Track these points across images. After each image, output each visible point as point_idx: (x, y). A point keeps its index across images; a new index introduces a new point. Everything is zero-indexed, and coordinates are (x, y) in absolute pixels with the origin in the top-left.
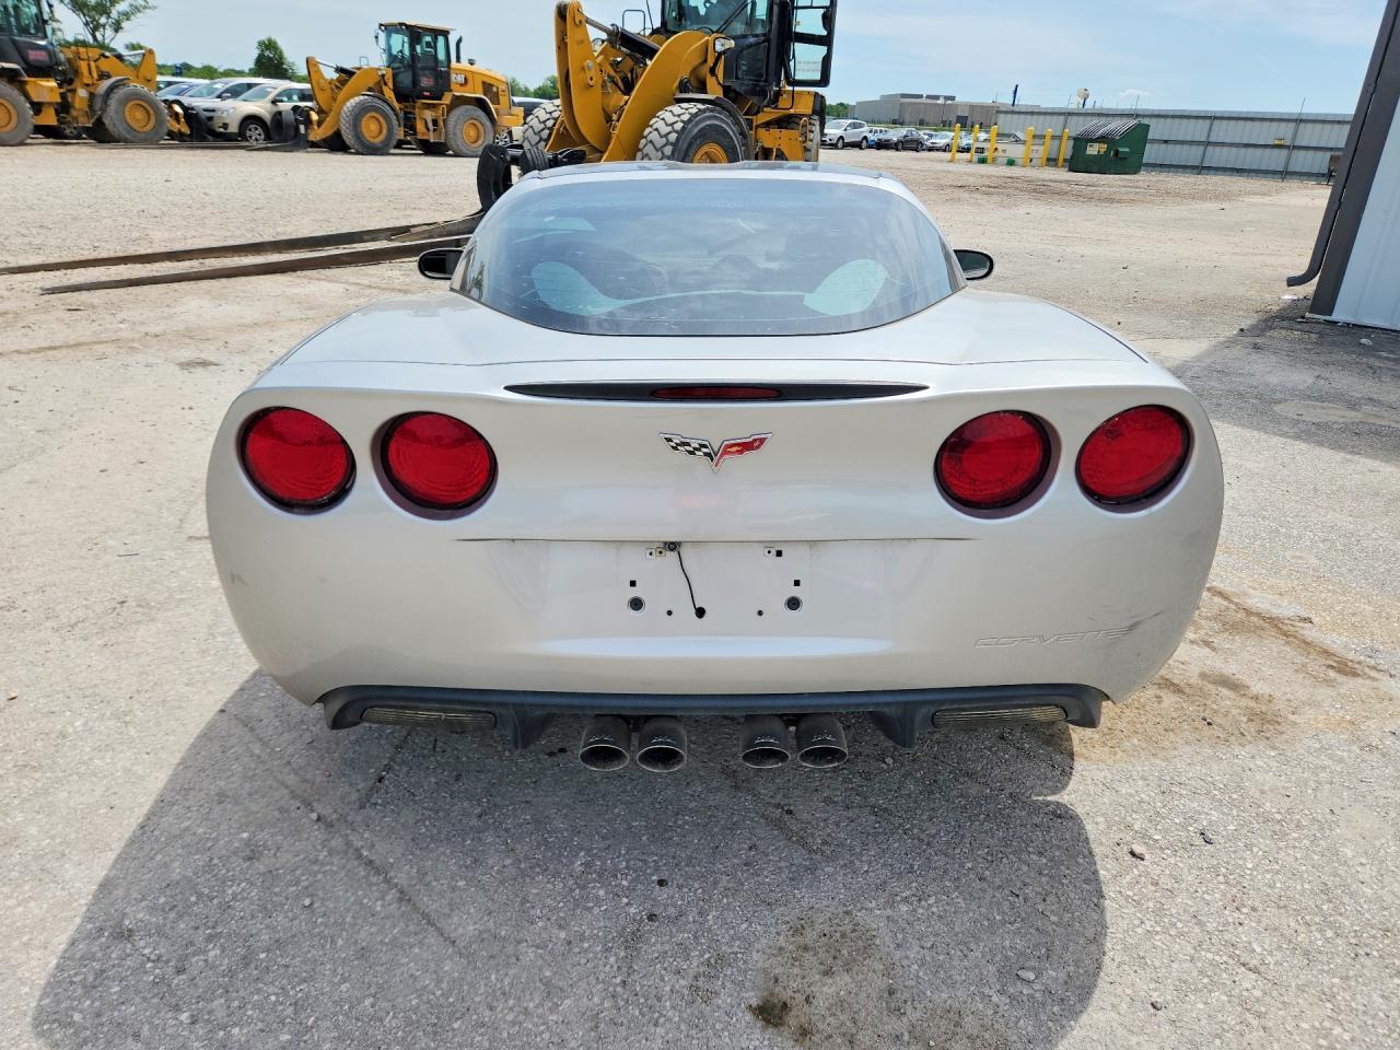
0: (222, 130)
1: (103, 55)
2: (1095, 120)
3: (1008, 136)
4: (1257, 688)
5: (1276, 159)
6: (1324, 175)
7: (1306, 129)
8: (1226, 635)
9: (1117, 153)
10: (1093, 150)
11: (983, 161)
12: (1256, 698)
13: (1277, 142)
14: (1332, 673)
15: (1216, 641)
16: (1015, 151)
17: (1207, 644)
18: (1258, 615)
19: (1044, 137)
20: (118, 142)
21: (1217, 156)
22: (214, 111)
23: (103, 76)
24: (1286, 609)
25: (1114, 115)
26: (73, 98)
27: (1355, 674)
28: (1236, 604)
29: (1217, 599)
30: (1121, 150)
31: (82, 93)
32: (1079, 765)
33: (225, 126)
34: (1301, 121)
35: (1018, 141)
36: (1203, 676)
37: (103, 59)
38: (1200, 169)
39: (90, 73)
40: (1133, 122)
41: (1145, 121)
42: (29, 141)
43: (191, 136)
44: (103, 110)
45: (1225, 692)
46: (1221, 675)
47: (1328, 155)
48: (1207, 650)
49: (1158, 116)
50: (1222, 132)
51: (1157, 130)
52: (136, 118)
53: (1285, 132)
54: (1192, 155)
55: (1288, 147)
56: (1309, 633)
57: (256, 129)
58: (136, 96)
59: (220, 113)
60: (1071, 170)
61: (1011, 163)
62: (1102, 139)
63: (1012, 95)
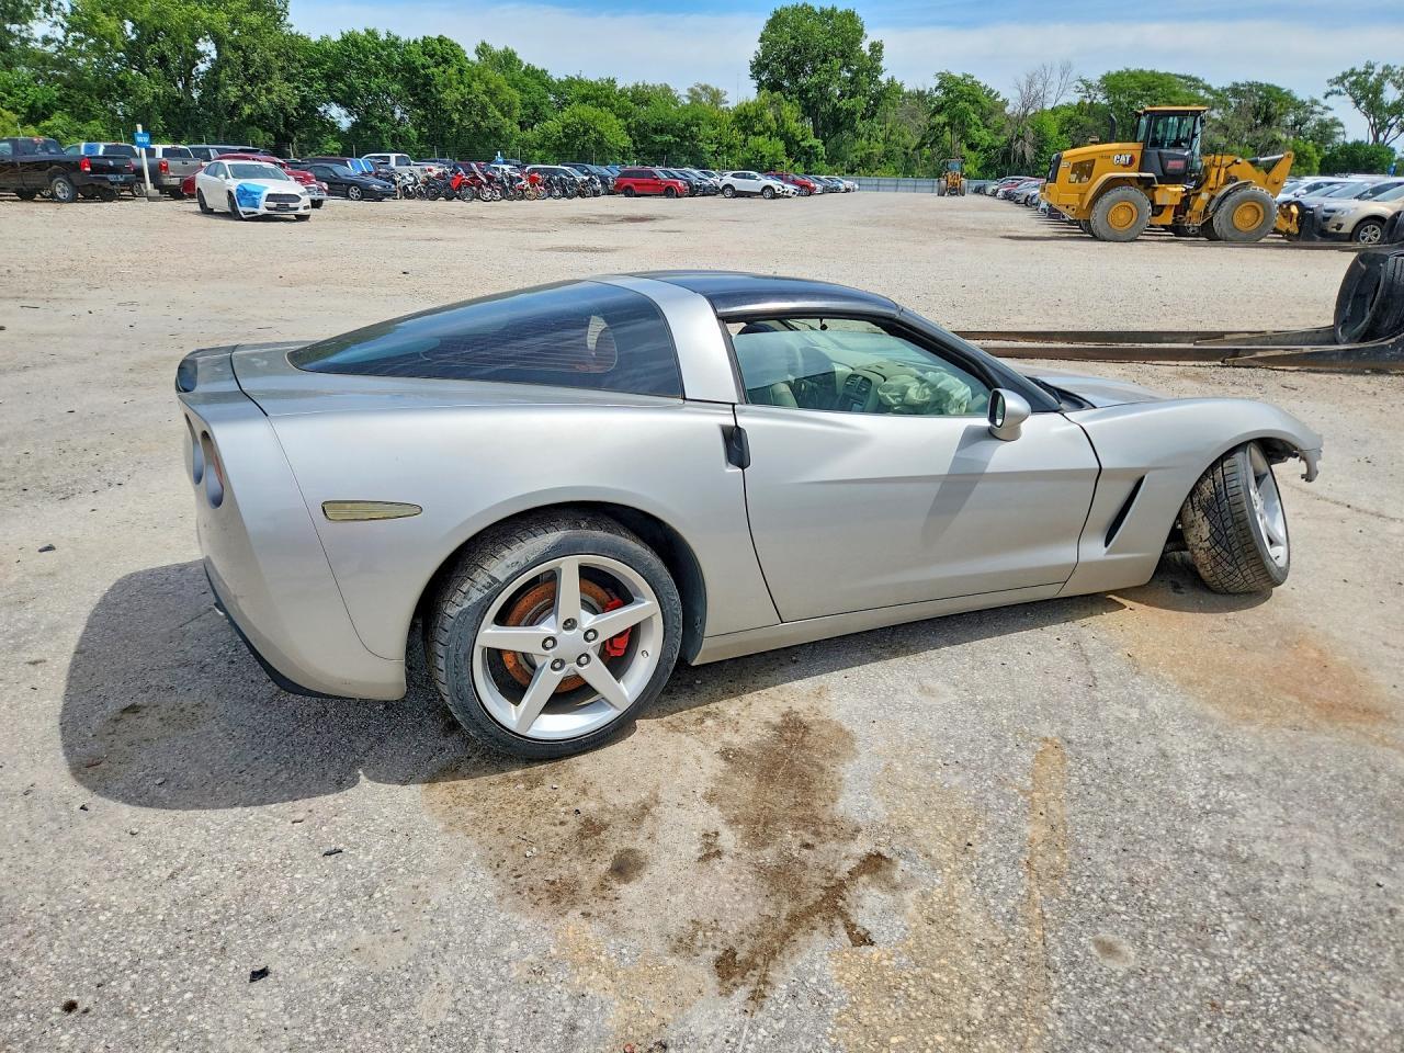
0: (1334, 230)
1: (1235, 161)
20: (1220, 240)
22: (1334, 211)
23: (1229, 180)
26: (1194, 202)
31: (1205, 196)
33: (1339, 226)
37: (1234, 165)
39: (1217, 178)
42: (1142, 237)
43: (1299, 235)
44: (1215, 211)
52: (1245, 219)
57: (1374, 229)
58: (1254, 198)
59: (1339, 213)
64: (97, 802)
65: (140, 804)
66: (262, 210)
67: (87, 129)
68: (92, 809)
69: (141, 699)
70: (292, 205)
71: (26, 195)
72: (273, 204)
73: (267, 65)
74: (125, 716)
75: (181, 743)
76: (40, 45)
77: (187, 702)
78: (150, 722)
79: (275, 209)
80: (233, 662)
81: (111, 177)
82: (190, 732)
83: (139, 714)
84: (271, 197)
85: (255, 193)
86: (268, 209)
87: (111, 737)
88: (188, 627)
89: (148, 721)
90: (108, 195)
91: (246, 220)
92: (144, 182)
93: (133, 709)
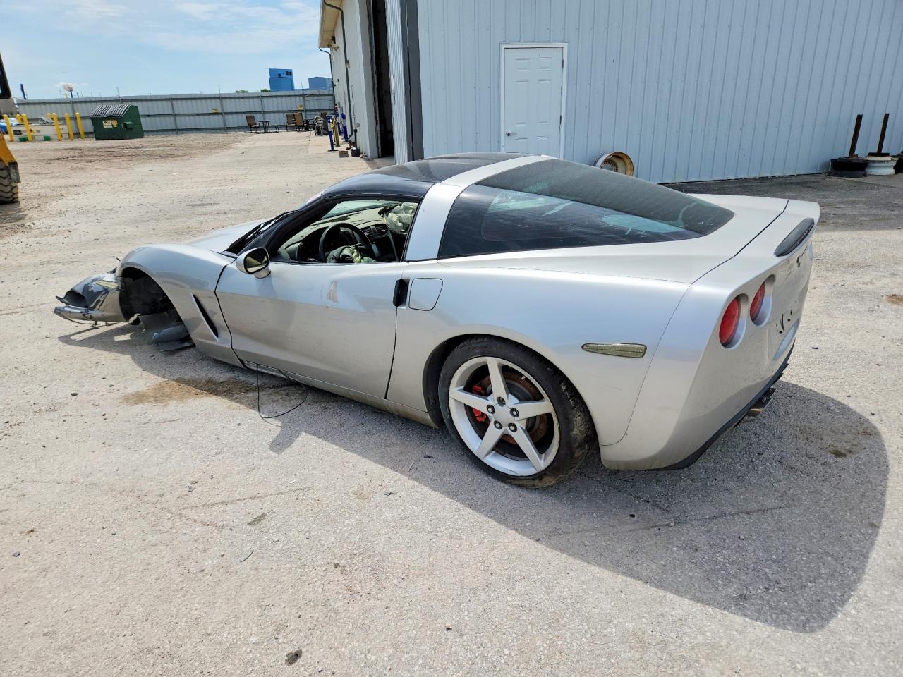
2: (99, 106)
3: (37, 120)
5: (217, 121)
6: (246, 127)
7: (226, 102)
9: (125, 125)
10: (108, 125)
11: (24, 140)
13: (214, 111)
16: (48, 130)
19: (64, 119)
21: (184, 122)
25: (111, 101)
30: (127, 123)
34: (222, 98)
35: (45, 123)
38: (177, 131)
40: (127, 105)
41: (134, 104)
47: (244, 116)
49: (141, 100)
50: (180, 107)
51: (143, 109)
53: (216, 105)
54: (168, 123)
55: (221, 114)
60: (98, 139)
61: (48, 139)
62: (111, 117)
63: (21, 92)
64: (867, 416)
65: (844, 405)
68: (868, 413)
69: (831, 458)
74: (843, 451)
75: (815, 422)
77: (802, 443)
78: (829, 440)
80: (759, 454)
82: (808, 425)
83: (835, 449)
87: (855, 443)
88: (775, 503)
89: (830, 442)
93: (838, 454)
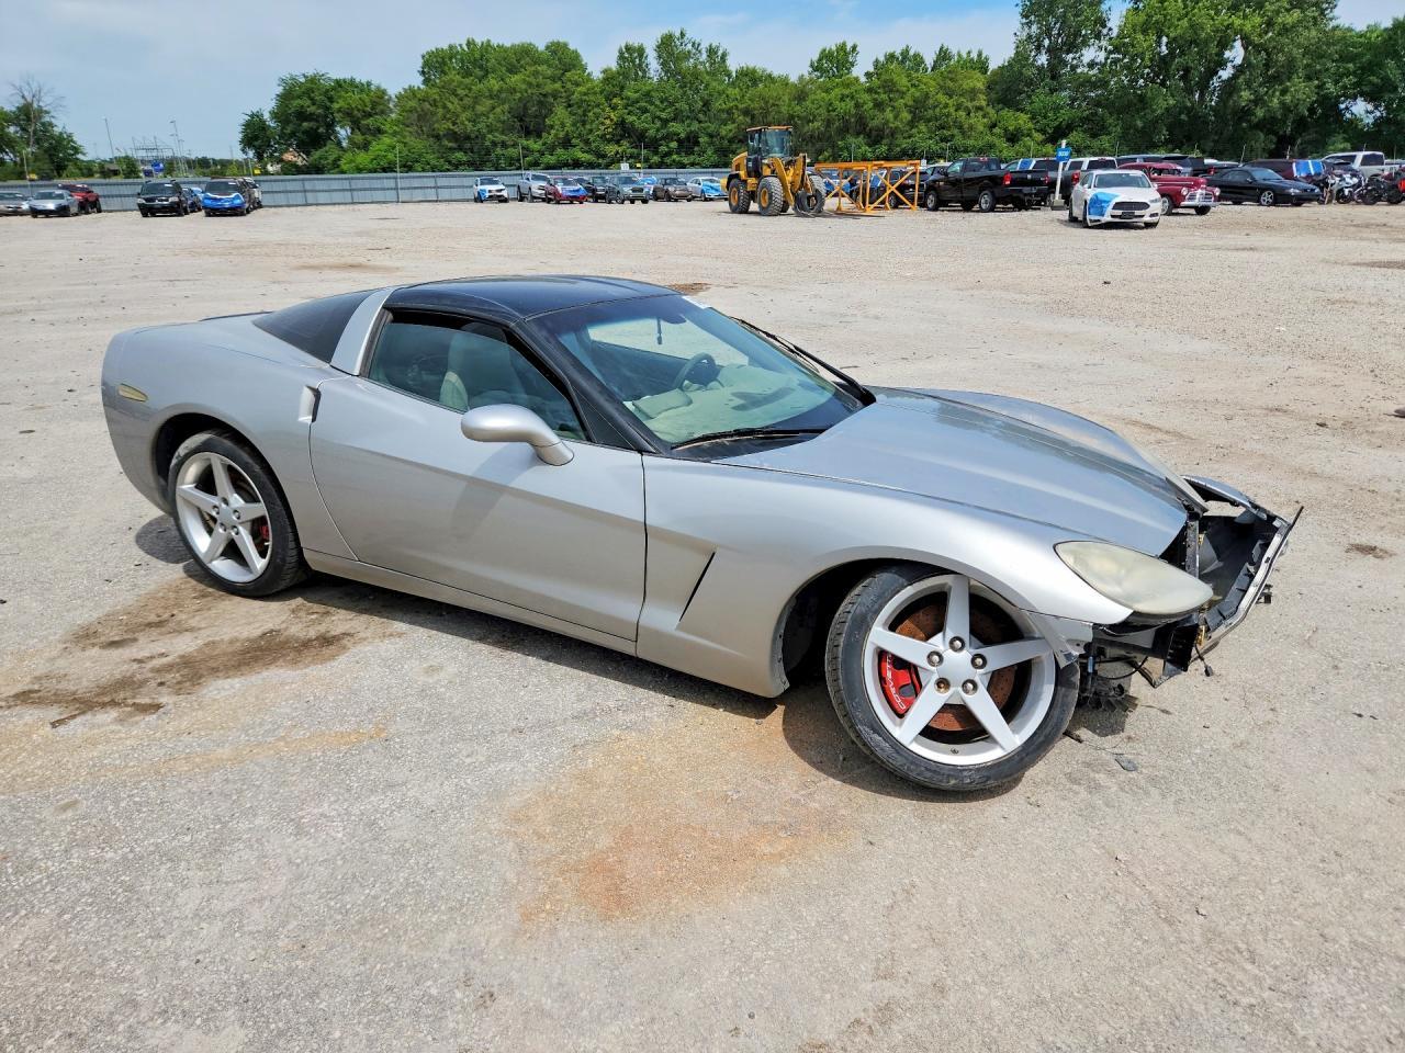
4: (95, 651)
8: (128, 674)
12: (94, 645)
14: (36, 687)
15: (135, 666)
17: (140, 661)
18: (104, 705)
24: (78, 727)
27: (17, 696)
28: (126, 706)
29: (146, 700)
32: (184, 575)
36: (135, 640)
45: (116, 639)
46: (123, 646)
48: (139, 657)
56: (54, 713)
66: (1107, 218)
67: (1096, 143)
70: (1137, 213)
71: (967, 206)
72: (1119, 212)
73: (1291, 63)
76: (1086, 70)
79: (1120, 217)
81: (1026, 190)
84: (1118, 206)
85: (1105, 201)
86: (1113, 216)
90: (1021, 204)
91: (1090, 228)
92: (1054, 193)
